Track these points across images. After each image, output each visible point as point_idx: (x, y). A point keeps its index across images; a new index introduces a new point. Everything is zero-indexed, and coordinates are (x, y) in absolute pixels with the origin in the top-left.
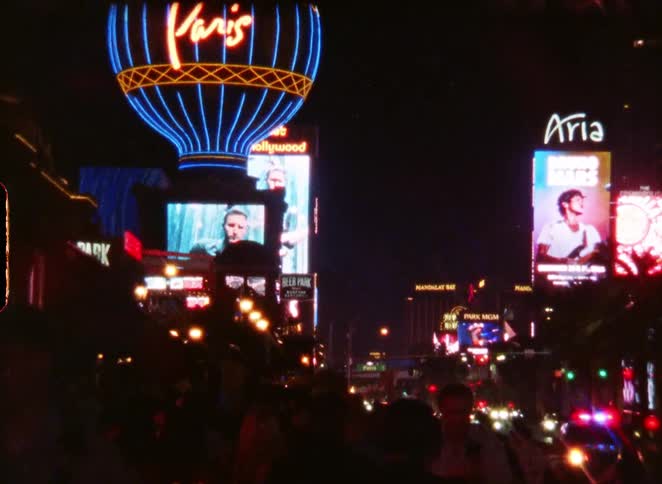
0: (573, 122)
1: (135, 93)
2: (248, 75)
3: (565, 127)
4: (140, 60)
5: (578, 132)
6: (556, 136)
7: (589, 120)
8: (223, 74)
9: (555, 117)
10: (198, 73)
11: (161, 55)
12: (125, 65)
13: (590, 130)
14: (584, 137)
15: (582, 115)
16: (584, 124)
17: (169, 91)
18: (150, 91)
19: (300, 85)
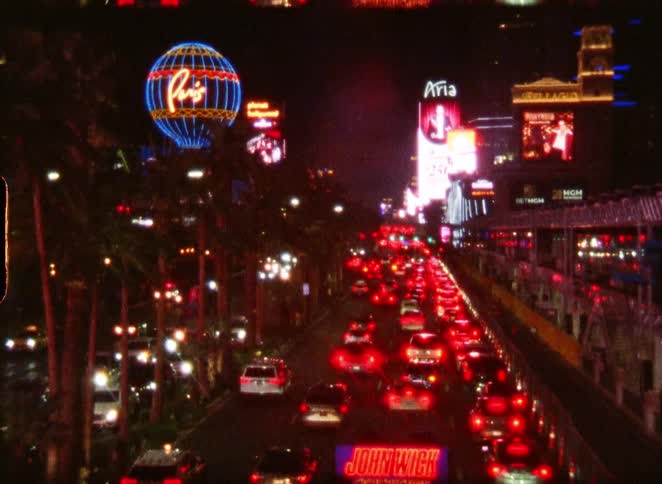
0: (440, 85)
1: (158, 120)
2: (205, 113)
3: (435, 89)
4: (158, 107)
5: (442, 91)
6: (430, 94)
7: (448, 85)
8: (194, 113)
9: (430, 83)
10: (183, 113)
11: (166, 106)
12: (153, 109)
13: (448, 89)
14: (446, 94)
15: (445, 82)
16: (445, 87)
17: (171, 121)
18: (164, 120)
19: (230, 115)
